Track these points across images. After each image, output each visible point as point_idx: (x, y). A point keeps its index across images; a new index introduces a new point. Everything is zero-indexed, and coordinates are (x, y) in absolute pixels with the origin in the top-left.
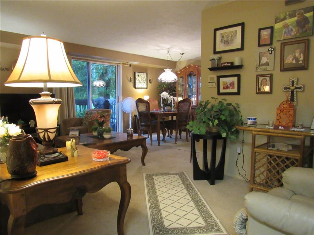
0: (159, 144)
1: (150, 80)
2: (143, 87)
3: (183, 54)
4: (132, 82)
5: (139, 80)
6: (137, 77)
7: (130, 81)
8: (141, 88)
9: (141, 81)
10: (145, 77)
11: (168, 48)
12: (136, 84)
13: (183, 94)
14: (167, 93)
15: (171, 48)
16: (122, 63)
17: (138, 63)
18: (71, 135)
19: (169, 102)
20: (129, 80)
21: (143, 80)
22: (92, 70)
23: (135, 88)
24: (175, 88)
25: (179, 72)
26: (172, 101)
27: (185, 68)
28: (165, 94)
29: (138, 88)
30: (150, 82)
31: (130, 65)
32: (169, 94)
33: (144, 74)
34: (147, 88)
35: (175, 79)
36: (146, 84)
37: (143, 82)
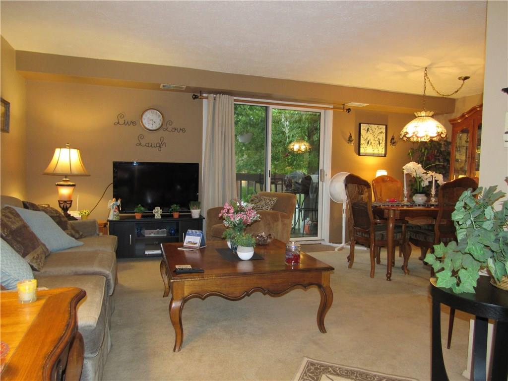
0: (389, 278)
1: (393, 139)
2: (376, 152)
3: (466, 78)
4: (353, 142)
5: (368, 139)
6: (363, 132)
7: (350, 140)
8: (373, 155)
9: (372, 141)
10: (381, 132)
11: (426, 66)
12: (361, 146)
13: (466, 168)
14: (420, 165)
15: (431, 65)
16: (332, 107)
17: (365, 105)
18: (187, 243)
19: (425, 184)
20: (347, 139)
21: (377, 139)
22: (284, 122)
23: (359, 154)
24: (449, 154)
25: (459, 121)
26: (431, 183)
27: (474, 111)
28: (413, 168)
29: (366, 155)
30: (393, 143)
31: (349, 110)
32: (424, 167)
33: (381, 126)
34: (385, 156)
35: (439, 134)
36: (384, 147)
37: (378, 142)
